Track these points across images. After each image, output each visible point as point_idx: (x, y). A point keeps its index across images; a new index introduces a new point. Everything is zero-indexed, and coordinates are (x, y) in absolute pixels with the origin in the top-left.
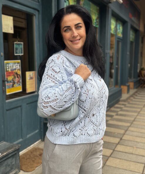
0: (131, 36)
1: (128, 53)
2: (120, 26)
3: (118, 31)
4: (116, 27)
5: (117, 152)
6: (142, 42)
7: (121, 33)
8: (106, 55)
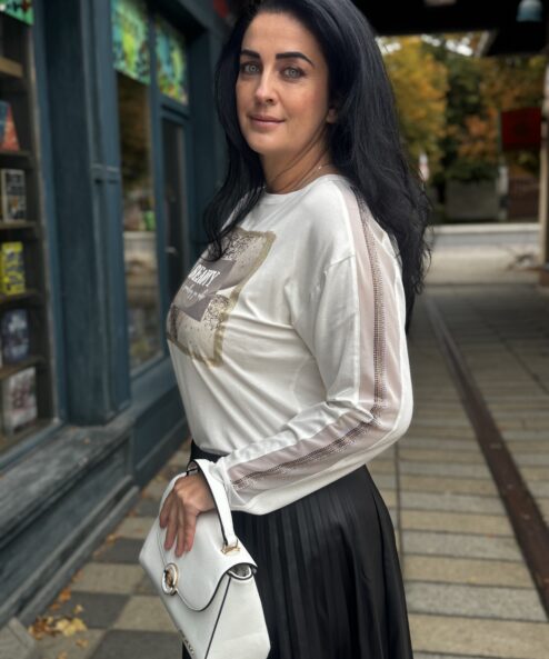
2: (171, 49)
3: (165, 69)
4: (149, 46)
7: (182, 84)
8: (94, 188)
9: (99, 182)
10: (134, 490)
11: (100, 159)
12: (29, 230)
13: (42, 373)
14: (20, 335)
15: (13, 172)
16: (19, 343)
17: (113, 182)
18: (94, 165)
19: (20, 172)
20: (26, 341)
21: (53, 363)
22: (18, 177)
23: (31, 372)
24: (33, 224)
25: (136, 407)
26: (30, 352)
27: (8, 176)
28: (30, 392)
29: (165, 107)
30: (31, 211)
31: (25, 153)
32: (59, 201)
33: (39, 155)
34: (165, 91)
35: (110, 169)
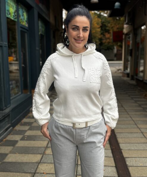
0: (40, 28)
1: (37, 48)
2: (23, 12)
3: (22, 17)
4: (17, 11)
6: (54, 37)
7: (26, 21)
9: (1, 46)
10: (11, 128)
11: (2, 41)
17: (5, 47)
25: (12, 106)
29: (21, 27)
34: (22, 23)
35: (5, 43)
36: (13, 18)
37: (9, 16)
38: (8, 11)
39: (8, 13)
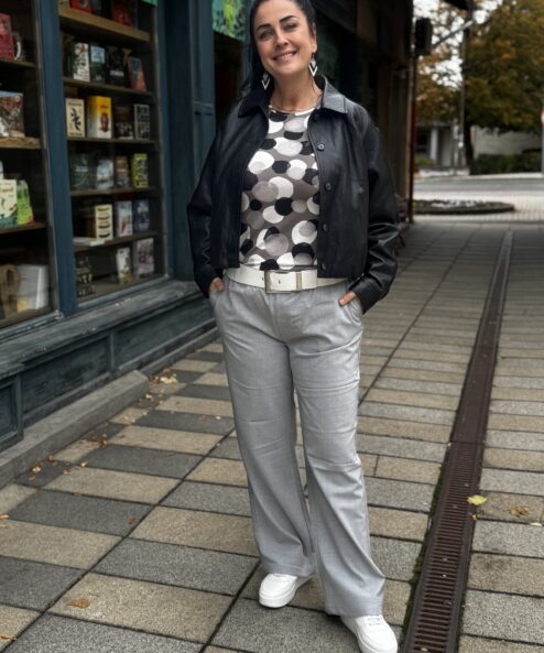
4: (245, 12)
5: (193, 486)
8: (194, 117)
9: (197, 113)
11: (200, 98)
12: (152, 145)
13: (158, 243)
14: (144, 216)
15: (142, 106)
16: (143, 221)
17: (208, 114)
18: (194, 102)
19: (147, 106)
20: (148, 220)
21: (165, 238)
22: (145, 109)
23: (151, 241)
24: (153, 142)
26: (151, 228)
27: (138, 108)
28: (150, 254)
30: (153, 134)
31: (150, 93)
32: (171, 127)
33: (159, 95)
35: (207, 105)
36: (234, 32)
37: (222, 29)
38: (221, 13)
39: (221, 21)
